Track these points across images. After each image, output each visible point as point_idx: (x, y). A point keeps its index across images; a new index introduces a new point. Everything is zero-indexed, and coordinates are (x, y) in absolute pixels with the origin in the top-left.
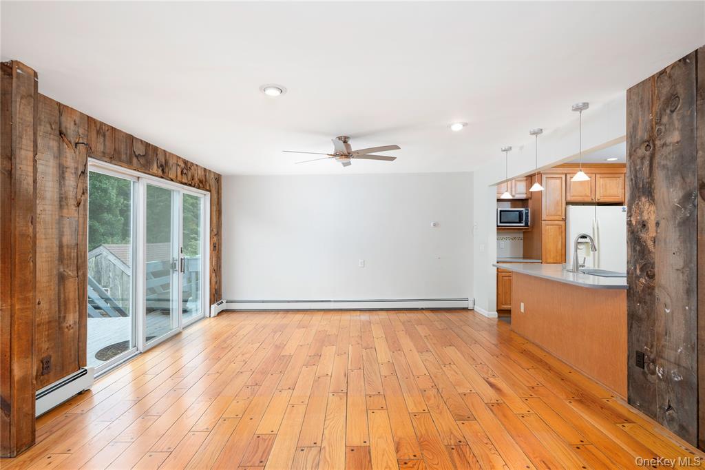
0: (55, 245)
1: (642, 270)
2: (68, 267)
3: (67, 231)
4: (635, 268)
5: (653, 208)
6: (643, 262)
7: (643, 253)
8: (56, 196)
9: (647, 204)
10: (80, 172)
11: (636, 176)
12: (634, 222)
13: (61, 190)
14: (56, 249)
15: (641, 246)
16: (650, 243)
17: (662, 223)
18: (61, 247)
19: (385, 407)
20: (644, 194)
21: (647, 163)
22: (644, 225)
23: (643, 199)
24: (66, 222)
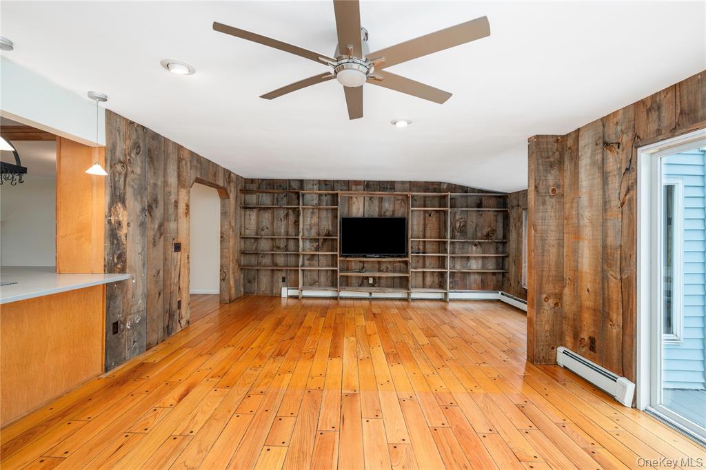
0: (599, 245)
1: (118, 258)
2: (611, 267)
3: (611, 233)
4: (113, 258)
5: (125, 213)
6: (119, 252)
7: (119, 245)
8: (601, 202)
9: (122, 209)
10: (623, 171)
11: (115, 186)
12: (113, 222)
13: (605, 195)
14: (600, 249)
15: (118, 240)
16: (123, 237)
17: (131, 224)
18: (604, 247)
19: (310, 378)
20: (120, 201)
21: (122, 179)
22: (119, 223)
23: (119, 204)
24: (610, 224)
